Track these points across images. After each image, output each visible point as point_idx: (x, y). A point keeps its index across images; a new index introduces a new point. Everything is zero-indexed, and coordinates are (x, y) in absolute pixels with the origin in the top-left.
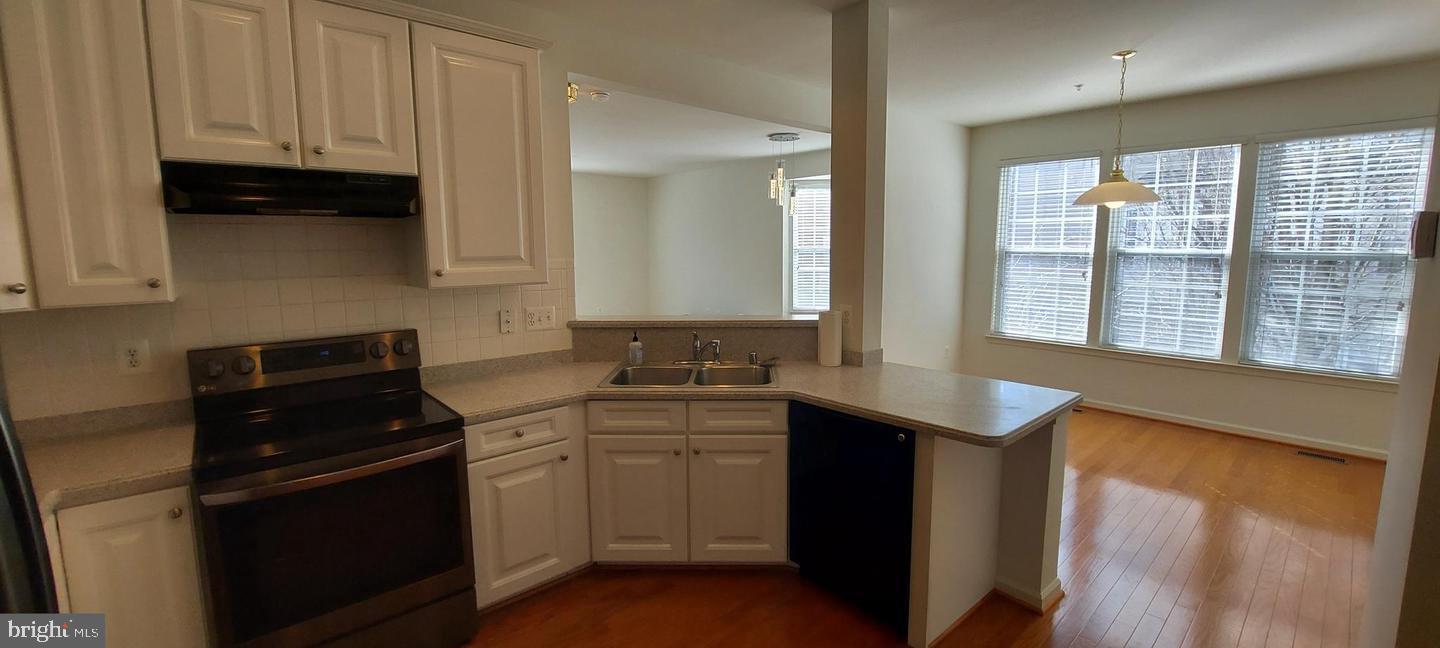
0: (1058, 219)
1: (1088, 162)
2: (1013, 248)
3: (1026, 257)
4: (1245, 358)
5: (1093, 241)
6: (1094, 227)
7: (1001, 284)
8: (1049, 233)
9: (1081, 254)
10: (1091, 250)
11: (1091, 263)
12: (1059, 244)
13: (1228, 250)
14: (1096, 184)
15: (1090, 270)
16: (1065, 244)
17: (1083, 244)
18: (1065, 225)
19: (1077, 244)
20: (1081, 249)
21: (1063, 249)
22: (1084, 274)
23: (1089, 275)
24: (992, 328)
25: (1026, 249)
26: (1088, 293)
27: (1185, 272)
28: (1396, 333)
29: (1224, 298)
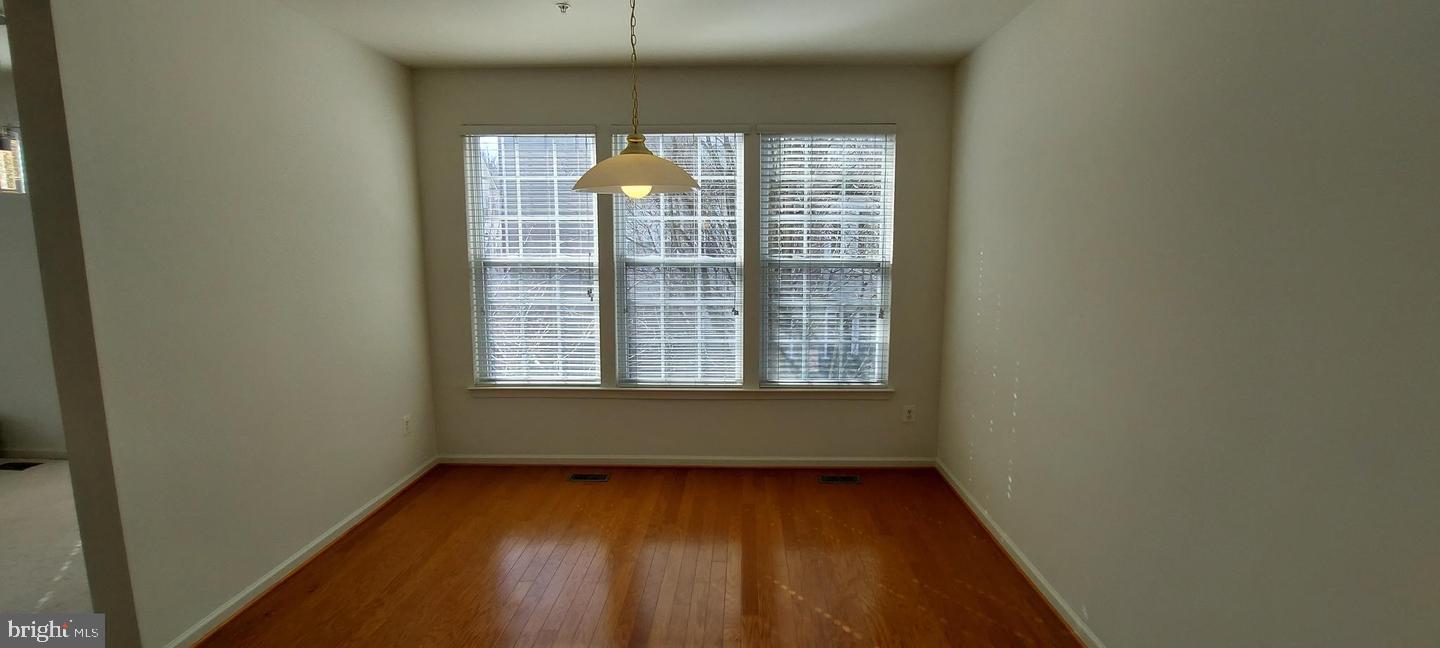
0: (551, 218)
1: (581, 139)
2: (493, 258)
3: (515, 269)
4: (764, 382)
5: (596, 248)
6: (595, 228)
7: (482, 312)
8: (539, 235)
9: (583, 264)
10: (595, 259)
11: (596, 277)
12: (554, 251)
13: (739, 258)
14: (593, 163)
15: (596, 286)
16: (562, 251)
17: (584, 251)
18: (560, 225)
19: (578, 251)
20: (583, 259)
21: (559, 257)
22: (590, 292)
23: (596, 292)
24: (477, 375)
25: (511, 258)
26: (597, 317)
27: (699, 285)
28: (877, 340)
29: (741, 314)
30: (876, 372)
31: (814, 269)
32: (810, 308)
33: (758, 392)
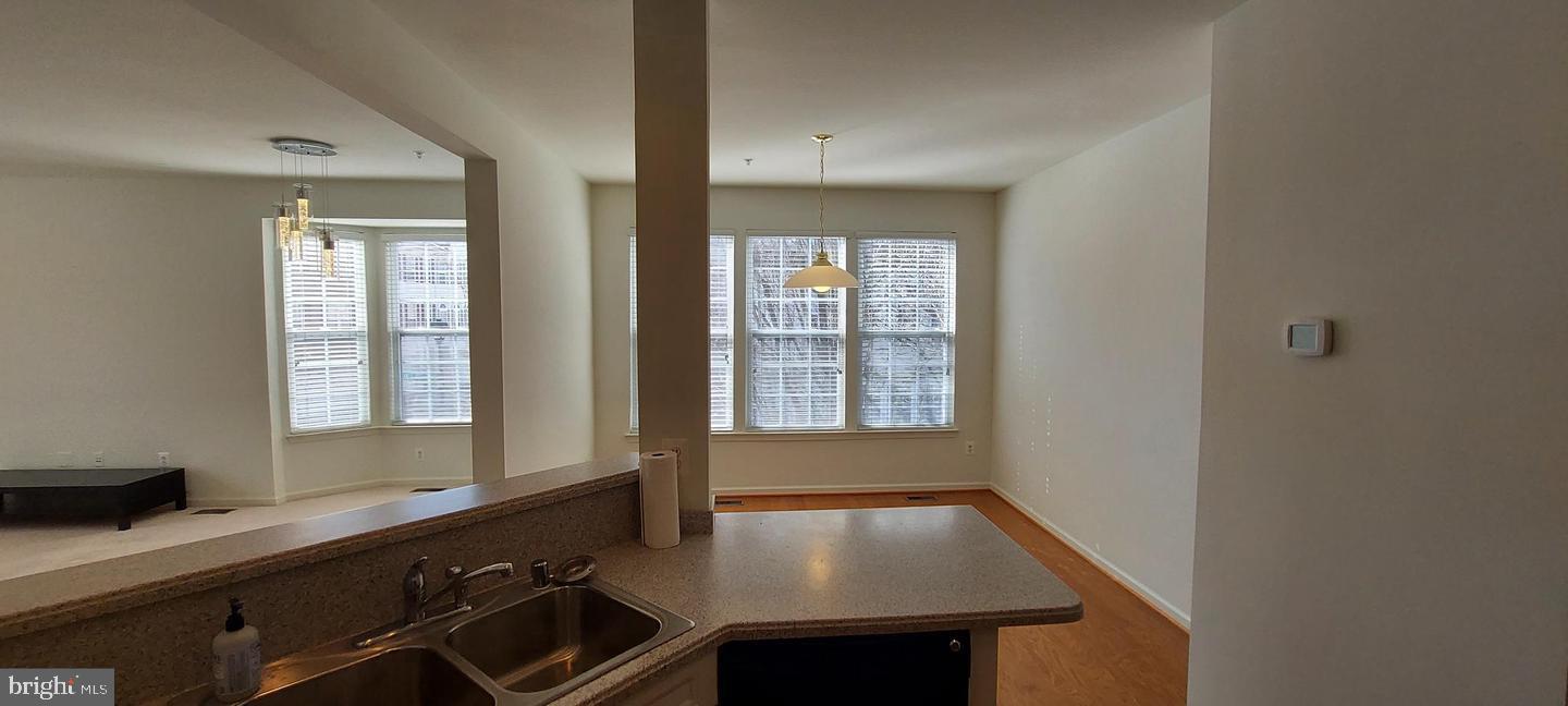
1: (721, 240)
4: (860, 426)
5: (731, 323)
6: (731, 308)
9: (719, 335)
10: (730, 331)
11: (731, 345)
13: (842, 330)
15: (730, 352)
20: (719, 331)
22: (727, 357)
23: (731, 357)
24: (631, 425)
26: (730, 376)
27: (810, 351)
28: (944, 392)
29: (844, 373)
30: (944, 416)
32: (894, 368)
33: (857, 435)
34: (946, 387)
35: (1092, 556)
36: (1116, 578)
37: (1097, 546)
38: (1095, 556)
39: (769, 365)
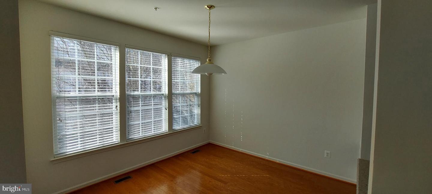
4: (172, 130)
16: (98, 91)
20: (113, 94)
21: (97, 94)
27: (152, 101)
28: (196, 113)
29: (167, 109)
30: (197, 121)
31: (183, 95)
32: (182, 106)
33: (172, 134)
34: (197, 111)
35: (267, 158)
36: (278, 162)
37: (268, 153)
38: (267, 157)
39: (136, 109)
